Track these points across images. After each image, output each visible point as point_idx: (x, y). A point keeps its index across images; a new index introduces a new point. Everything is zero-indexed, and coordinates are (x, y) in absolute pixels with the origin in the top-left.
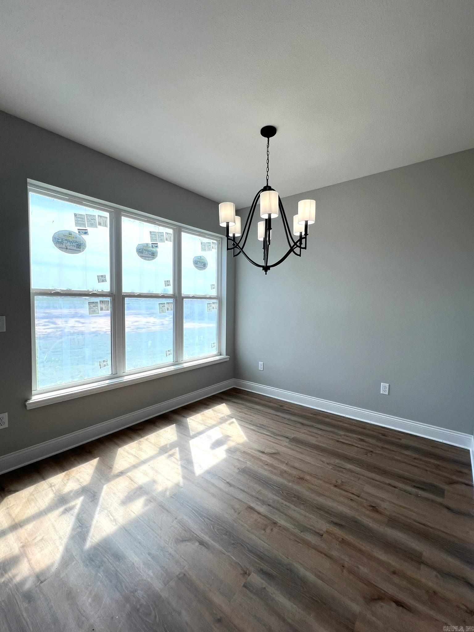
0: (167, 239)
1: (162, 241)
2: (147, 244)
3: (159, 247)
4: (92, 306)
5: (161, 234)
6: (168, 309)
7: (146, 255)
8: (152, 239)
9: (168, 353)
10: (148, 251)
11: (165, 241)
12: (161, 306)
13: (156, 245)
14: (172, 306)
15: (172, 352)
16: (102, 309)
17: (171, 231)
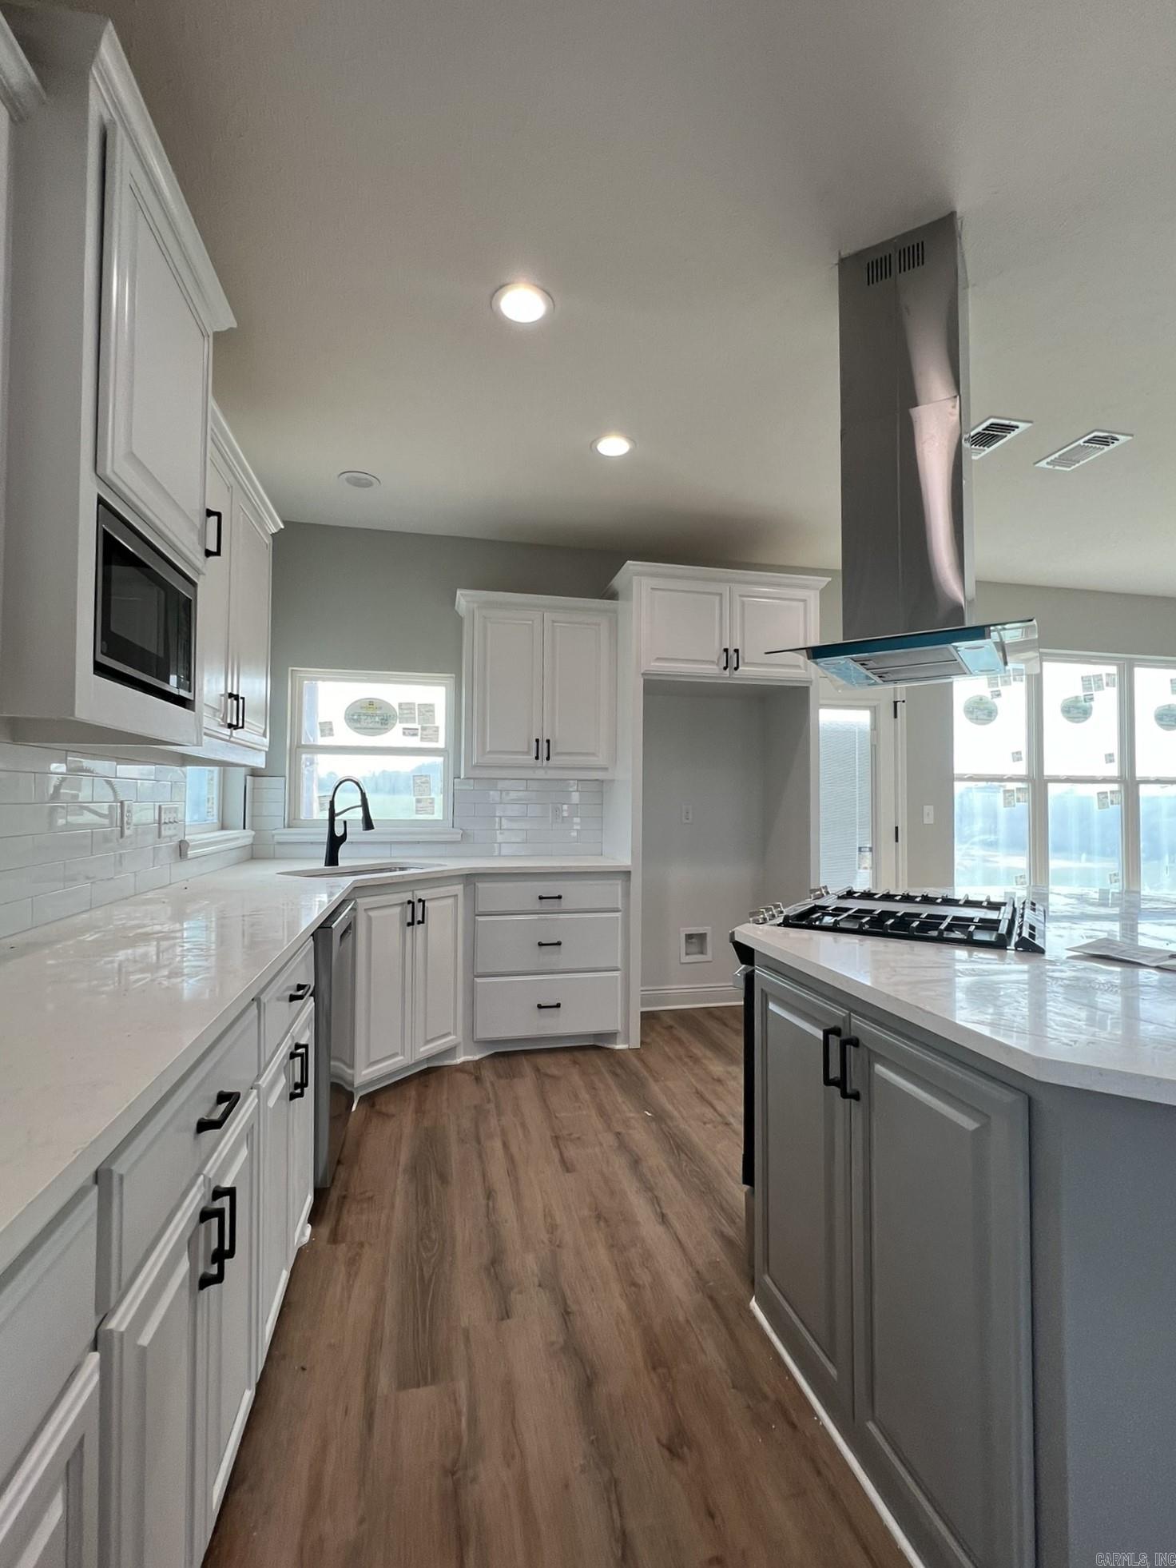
0: (1107, 685)
1: (1099, 688)
2: (1077, 697)
3: (1095, 699)
4: (1007, 795)
5: (1099, 678)
6: (1112, 803)
7: (1074, 716)
8: (1085, 688)
9: (1114, 878)
10: (1078, 708)
11: (1105, 687)
12: (1101, 796)
13: (1090, 697)
14: (1120, 798)
15: (1120, 877)
16: (1018, 800)
17: (1113, 669)
